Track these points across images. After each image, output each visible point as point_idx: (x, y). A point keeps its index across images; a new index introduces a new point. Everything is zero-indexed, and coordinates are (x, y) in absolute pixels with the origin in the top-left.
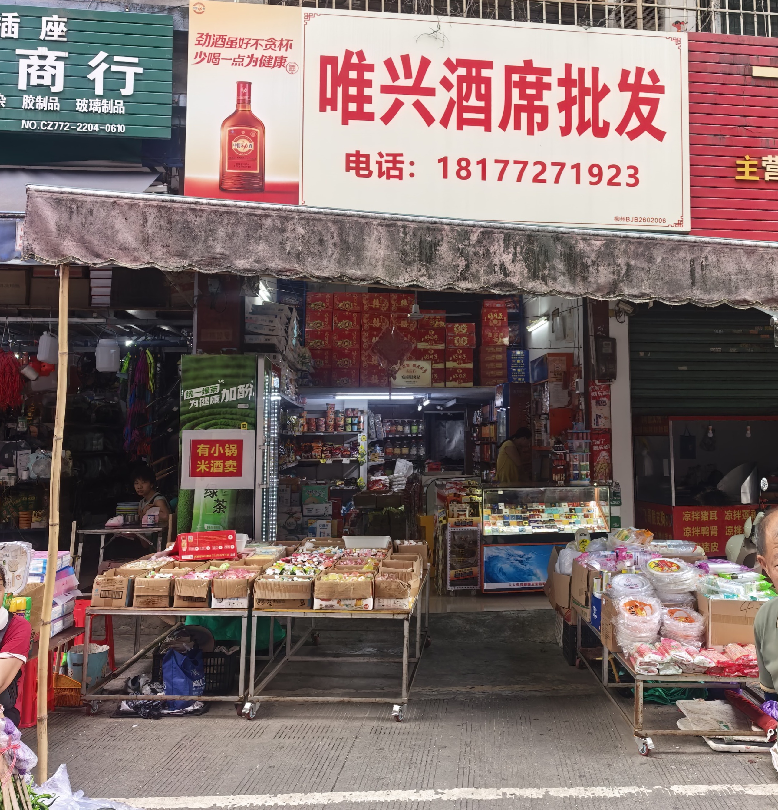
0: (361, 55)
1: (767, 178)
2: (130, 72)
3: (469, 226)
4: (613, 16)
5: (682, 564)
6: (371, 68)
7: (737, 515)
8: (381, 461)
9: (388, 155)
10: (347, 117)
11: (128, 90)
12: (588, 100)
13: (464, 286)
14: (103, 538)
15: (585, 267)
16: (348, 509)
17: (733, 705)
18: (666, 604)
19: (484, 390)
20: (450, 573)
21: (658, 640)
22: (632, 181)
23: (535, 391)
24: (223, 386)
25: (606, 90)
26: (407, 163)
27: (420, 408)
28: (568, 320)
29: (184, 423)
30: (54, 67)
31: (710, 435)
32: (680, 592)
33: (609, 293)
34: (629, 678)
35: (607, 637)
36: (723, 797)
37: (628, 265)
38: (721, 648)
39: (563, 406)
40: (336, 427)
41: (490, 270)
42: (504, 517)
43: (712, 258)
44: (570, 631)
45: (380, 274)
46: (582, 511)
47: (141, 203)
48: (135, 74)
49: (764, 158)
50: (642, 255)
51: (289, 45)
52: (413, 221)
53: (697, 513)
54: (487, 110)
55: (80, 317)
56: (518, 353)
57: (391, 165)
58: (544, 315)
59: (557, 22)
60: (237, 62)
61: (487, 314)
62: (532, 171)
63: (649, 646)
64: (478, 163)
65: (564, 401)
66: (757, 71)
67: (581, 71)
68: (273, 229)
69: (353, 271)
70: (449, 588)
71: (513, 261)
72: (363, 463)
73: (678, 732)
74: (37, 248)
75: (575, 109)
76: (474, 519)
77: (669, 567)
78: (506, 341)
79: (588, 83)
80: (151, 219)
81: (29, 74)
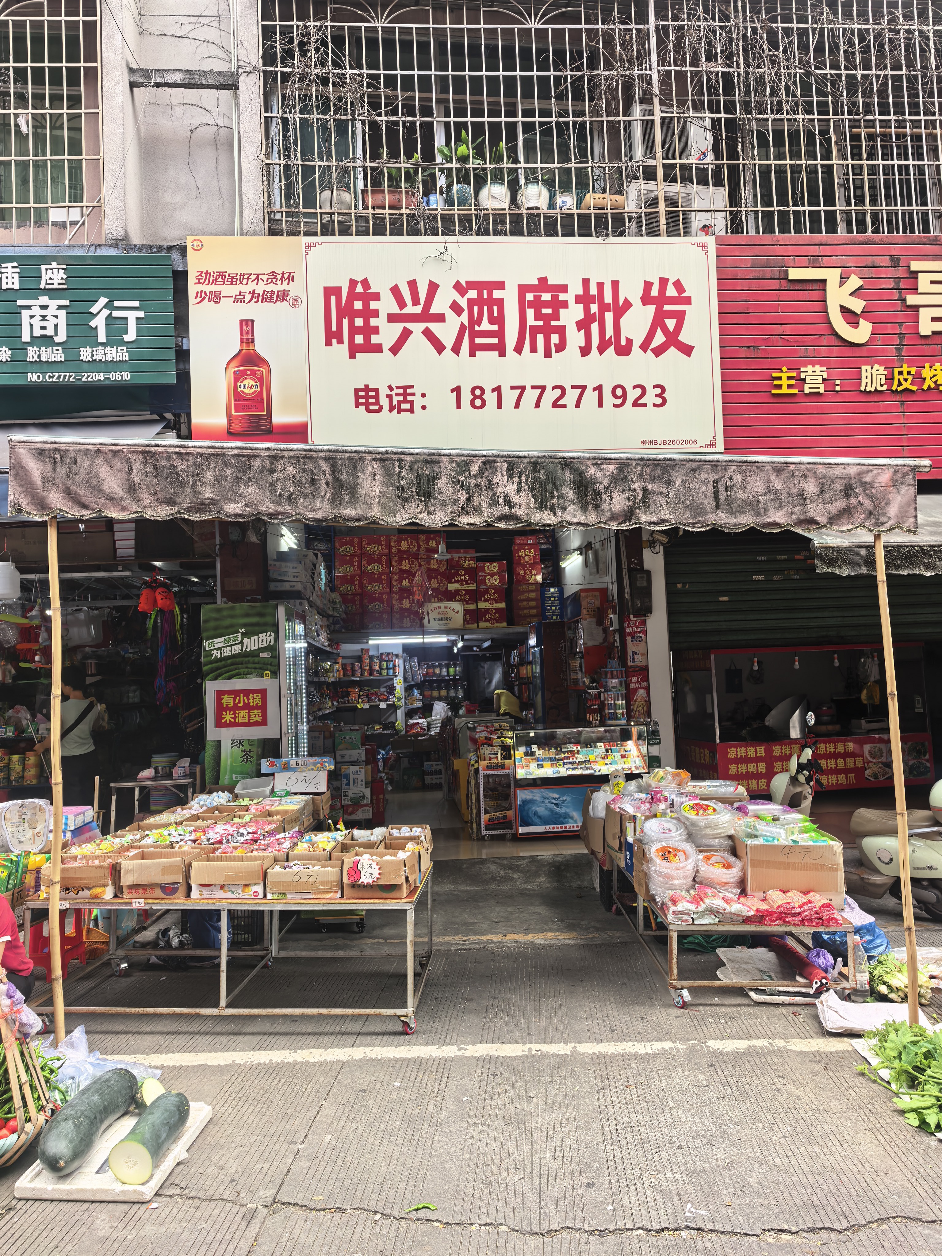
0: (365, 283)
1: (807, 390)
2: (132, 316)
3: (469, 456)
4: (634, 225)
5: (719, 806)
6: (377, 297)
7: (786, 750)
8: (419, 704)
9: (398, 388)
10: (353, 351)
11: (131, 336)
12: (609, 317)
13: (467, 521)
14: (137, 791)
15: (597, 494)
16: (387, 753)
17: (777, 954)
18: (701, 849)
19: (520, 629)
20: (484, 818)
21: (693, 887)
22: (659, 401)
23: (569, 629)
24: (244, 635)
25: (628, 305)
26: (418, 395)
27: (455, 650)
28: (601, 553)
29: (207, 674)
30: (56, 317)
31: (756, 667)
32: (716, 836)
33: (624, 521)
34: (663, 926)
35: (640, 884)
36: (763, 1054)
37: (645, 490)
38: (761, 895)
39: (597, 643)
40: (371, 671)
41: (494, 502)
42: (538, 760)
43: (737, 478)
44: (606, 876)
45: (376, 512)
46: (618, 751)
47: (125, 449)
48: (137, 318)
49: (803, 369)
50: (660, 478)
51: (291, 278)
52: (409, 454)
53: (743, 749)
54: (500, 334)
55: (105, 571)
56: (552, 590)
57: (401, 398)
58: (577, 550)
59: (573, 235)
60: (239, 299)
61: (519, 550)
62: (550, 395)
63: (684, 894)
64: (493, 391)
65: (598, 638)
66: (794, 274)
67: (600, 286)
68: (262, 469)
69: (348, 511)
70: (484, 832)
71: (518, 491)
72: (400, 707)
73: (717, 983)
74: (24, 502)
75: (595, 327)
76: (507, 762)
77: (705, 810)
78: (539, 578)
79: (608, 298)
80: (136, 466)
81: (31, 326)
